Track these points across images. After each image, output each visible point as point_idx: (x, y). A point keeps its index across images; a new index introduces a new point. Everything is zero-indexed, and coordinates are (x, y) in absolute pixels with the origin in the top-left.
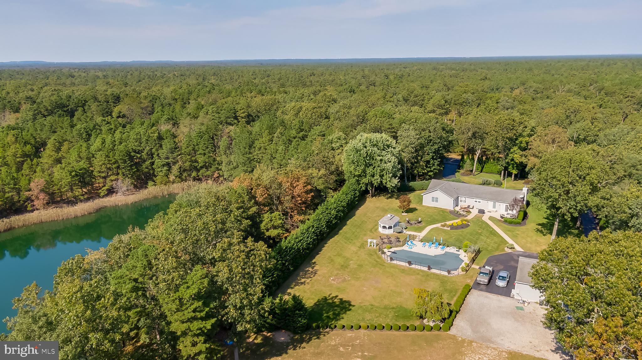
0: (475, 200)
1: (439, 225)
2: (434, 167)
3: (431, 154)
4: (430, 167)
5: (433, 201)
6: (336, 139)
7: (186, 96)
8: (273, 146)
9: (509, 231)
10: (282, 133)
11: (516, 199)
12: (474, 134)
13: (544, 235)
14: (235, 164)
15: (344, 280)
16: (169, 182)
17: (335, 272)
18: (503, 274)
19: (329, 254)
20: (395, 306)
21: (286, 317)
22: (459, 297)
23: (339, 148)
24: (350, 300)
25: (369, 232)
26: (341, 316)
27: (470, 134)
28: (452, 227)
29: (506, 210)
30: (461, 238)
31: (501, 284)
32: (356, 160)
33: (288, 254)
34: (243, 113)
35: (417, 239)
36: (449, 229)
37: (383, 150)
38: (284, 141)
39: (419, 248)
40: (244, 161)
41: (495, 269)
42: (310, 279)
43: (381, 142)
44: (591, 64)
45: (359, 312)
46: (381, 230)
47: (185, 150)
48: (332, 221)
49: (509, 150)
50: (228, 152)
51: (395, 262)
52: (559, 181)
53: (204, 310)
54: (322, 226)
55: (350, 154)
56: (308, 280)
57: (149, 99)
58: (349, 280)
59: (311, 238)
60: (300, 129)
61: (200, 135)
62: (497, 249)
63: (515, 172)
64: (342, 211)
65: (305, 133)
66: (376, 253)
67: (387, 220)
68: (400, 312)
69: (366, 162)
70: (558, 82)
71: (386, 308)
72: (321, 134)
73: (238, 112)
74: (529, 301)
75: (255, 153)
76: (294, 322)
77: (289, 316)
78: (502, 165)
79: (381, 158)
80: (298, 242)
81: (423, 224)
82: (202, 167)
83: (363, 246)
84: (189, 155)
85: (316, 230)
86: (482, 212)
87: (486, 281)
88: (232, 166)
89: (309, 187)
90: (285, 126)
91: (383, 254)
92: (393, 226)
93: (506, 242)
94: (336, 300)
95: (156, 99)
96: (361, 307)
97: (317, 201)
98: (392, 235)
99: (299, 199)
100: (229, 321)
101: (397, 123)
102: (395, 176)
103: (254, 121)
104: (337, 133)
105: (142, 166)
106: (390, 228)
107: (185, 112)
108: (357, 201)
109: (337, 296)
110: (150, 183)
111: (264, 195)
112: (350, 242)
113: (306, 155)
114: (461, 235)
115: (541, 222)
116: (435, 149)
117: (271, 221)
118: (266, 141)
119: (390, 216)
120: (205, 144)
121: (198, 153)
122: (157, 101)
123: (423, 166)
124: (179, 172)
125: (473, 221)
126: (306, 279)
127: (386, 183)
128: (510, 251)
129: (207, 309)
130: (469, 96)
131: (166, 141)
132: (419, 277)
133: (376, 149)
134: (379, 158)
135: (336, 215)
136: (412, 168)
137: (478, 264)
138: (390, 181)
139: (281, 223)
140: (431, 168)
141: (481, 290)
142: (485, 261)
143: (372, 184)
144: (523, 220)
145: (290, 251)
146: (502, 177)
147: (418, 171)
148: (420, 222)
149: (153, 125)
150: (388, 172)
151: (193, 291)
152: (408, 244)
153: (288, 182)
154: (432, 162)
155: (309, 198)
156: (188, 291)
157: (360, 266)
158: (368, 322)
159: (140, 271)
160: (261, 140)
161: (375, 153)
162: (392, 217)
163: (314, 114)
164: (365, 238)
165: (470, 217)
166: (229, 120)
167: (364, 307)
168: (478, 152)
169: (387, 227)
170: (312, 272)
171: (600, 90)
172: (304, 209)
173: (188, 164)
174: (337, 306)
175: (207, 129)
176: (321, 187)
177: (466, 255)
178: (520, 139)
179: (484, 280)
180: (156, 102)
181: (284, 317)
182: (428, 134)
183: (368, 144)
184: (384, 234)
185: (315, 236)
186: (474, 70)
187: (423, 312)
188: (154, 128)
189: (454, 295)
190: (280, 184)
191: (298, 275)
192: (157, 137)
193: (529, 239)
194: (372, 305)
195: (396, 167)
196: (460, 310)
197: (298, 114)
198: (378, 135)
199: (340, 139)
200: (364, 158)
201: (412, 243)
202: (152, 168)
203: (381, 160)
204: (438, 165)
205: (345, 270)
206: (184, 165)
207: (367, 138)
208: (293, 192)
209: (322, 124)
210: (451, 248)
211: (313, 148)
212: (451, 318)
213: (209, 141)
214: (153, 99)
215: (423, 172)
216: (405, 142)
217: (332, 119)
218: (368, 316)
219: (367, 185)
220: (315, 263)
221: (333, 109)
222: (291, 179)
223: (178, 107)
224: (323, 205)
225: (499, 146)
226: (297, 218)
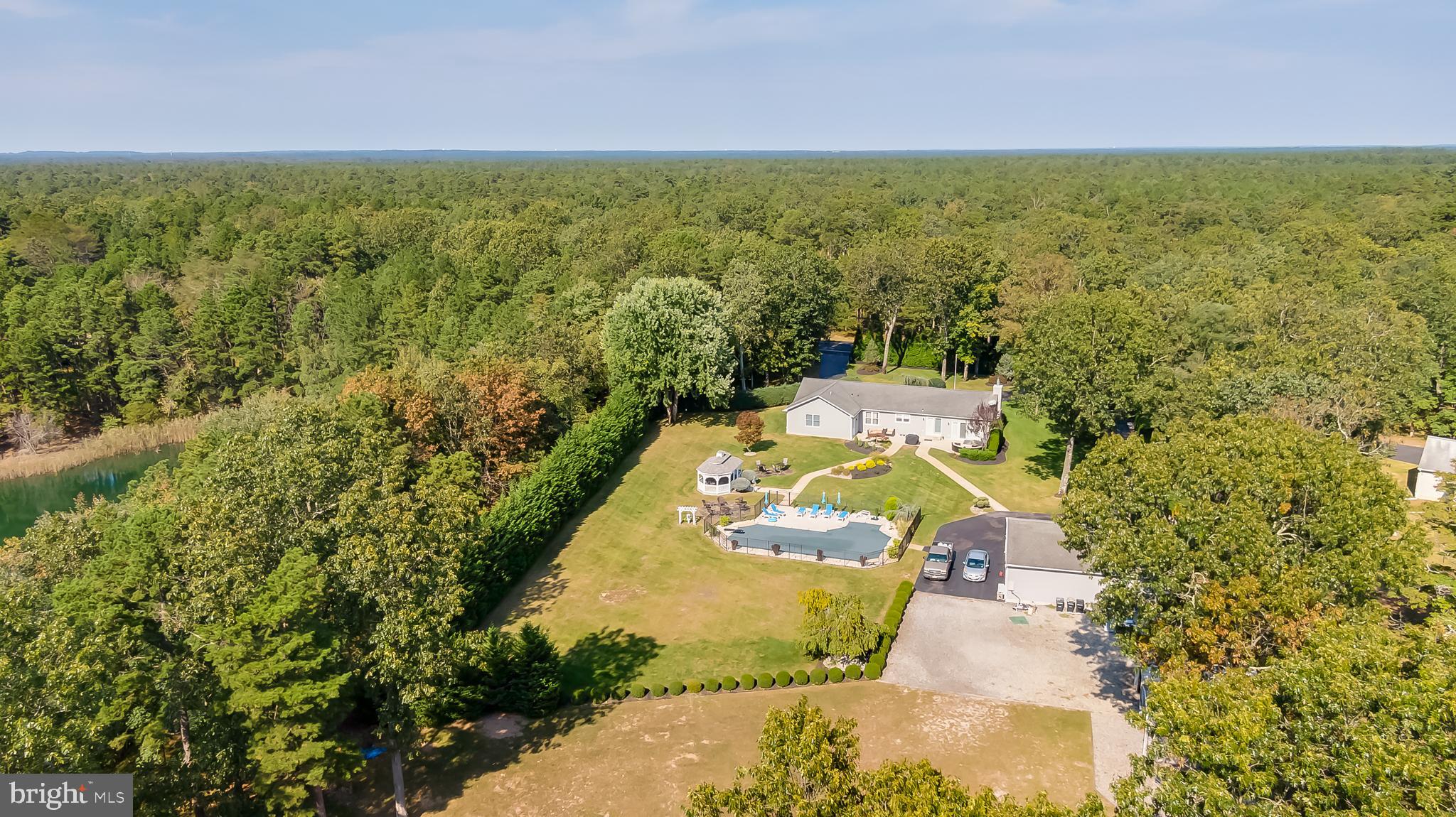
0: (896, 416)
1: (827, 472)
2: (802, 356)
3: (795, 327)
4: (794, 356)
5: (809, 423)
6: (582, 297)
7: (190, 216)
8: (427, 318)
9: (973, 474)
10: (448, 288)
11: (982, 408)
12: (882, 282)
13: (1044, 478)
14: (333, 366)
15: (634, 596)
16: (162, 414)
17: (610, 582)
18: (977, 555)
19: (591, 545)
20: (755, 639)
21: (508, 680)
22: (891, 608)
23: (589, 318)
24: (654, 636)
25: (675, 495)
26: (637, 670)
27: (874, 282)
28: (857, 474)
29: (963, 434)
30: (876, 493)
31: (974, 575)
32: (634, 338)
33: (497, 544)
34: (346, 247)
35: (785, 502)
36: (850, 477)
37: (694, 313)
38: (455, 305)
39: (790, 519)
40: (355, 356)
41: (958, 549)
42: (553, 600)
43: (690, 295)
44: (1082, 162)
45: (677, 658)
46: (702, 487)
47: (202, 335)
48: (591, 472)
49: (957, 312)
50: (312, 336)
51: (743, 550)
52: (1073, 352)
53: (319, 655)
54: (570, 483)
55: (619, 325)
56: (547, 604)
57: (90, 222)
58: (644, 596)
59: (547, 510)
60: (492, 277)
61: (240, 298)
62: (955, 510)
63: (968, 360)
64: (610, 452)
65: (504, 288)
66: (698, 536)
67: (713, 465)
68: (770, 650)
69: (657, 342)
70: (1028, 191)
71: (736, 644)
72: (545, 287)
73: (331, 244)
74: (1037, 603)
75: (385, 337)
76: (529, 689)
77: (517, 676)
78: (942, 347)
79: (691, 331)
80: (518, 518)
81: (793, 472)
82: (246, 378)
83: (665, 523)
84: (211, 347)
85: (557, 492)
86: (913, 440)
87: (944, 571)
88: (325, 371)
89: (533, 395)
90: (453, 273)
91: (715, 535)
92: (729, 477)
93: (970, 496)
94: (619, 639)
95: (110, 224)
96: (681, 647)
97: (551, 429)
98: (729, 497)
99: (511, 422)
100: (382, 680)
101: (718, 259)
102: (723, 372)
103: (372, 267)
104: (583, 285)
105: (84, 377)
106: (724, 481)
107: (192, 247)
108: (642, 430)
109: (620, 631)
110: (109, 420)
111: (426, 414)
112: (636, 518)
113: (513, 333)
114: (878, 489)
115: (1034, 455)
116: (804, 315)
117: (448, 472)
118: (410, 306)
119: (721, 455)
120: (253, 319)
121: (236, 341)
122: (111, 228)
123: (779, 353)
124: (187, 390)
125: (896, 460)
126: (543, 602)
127: (704, 389)
128: (981, 512)
129: (326, 651)
130: (858, 216)
131: (148, 313)
132: (799, 575)
133: (678, 311)
134: (686, 332)
135: (600, 460)
136: (754, 357)
137: (920, 542)
138: (713, 383)
139: (474, 477)
140: (796, 358)
141: (935, 592)
142: (934, 535)
143: (671, 391)
144: (999, 451)
145: (501, 537)
146: (943, 373)
147: (768, 365)
148: (786, 468)
149: (110, 276)
150: (709, 362)
151: (289, 605)
152: (767, 513)
153: (482, 383)
154: (797, 344)
155: (533, 420)
156: (275, 608)
157: (667, 564)
158: (700, 677)
159: (137, 574)
160: (397, 304)
161: (676, 322)
162: (726, 458)
163: (522, 245)
164: (669, 508)
165: (890, 452)
166: (310, 266)
167: (687, 647)
168: (891, 324)
169: (717, 480)
170: (554, 585)
171: (1112, 203)
172: (523, 446)
173: (208, 369)
174: (624, 650)
175: (257, 283)
176: (557, 399)
177: (894, 526)
178: (979, 287)
179: (940, 569)
180: (109, 231)
181: (505, 680)
182: (787, 281)
183: (660, 301)
184: (710, 497)
185: (555, 505)
186: (855, 172)
187: (821, 641)
188: (112, 282)
189: (882, 606)
190: (463, 390)
191: (523, 594)
192: (124, 305)
193: (1015, 488)
194: (705, 642)
195: (725, 351)
196: (897, 635)
197: (482, 245)
198: (681, 282)
199: (589, 297)
200: (652, 332)
201: (774, 509)
202: (114, 383)
203: (692, 337)
204: (811, 351)
205: (632, 576)
206: (201, 371)
207: (657, 287)
208: (496, 408)
209: (546, 266)
210: (859, 513)
211: (530, 317)
212: (883, 650)
213: (262, 311)
214: (100, 222)
215: (781, 365)
216: (738, 298)
217: (565, 257)
218: (698, 665)
219: (661, 394)
220: (559, 565)
221: (566, 235)
222: (489, 376)
223: (171, 239)
224: (567, 435)
225: (934, 305)
226: (506, 468)
